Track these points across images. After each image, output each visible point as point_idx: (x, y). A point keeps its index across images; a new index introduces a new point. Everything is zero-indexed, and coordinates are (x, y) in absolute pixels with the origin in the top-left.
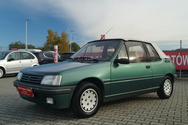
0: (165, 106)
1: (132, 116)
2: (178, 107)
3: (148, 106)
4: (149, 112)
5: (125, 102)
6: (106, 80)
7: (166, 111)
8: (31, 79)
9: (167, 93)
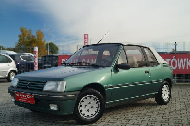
0: (164, 112)
1: (134, 121)
2: (177, 112)
3: (147, 112)
4: (150, 117)
5: (124, 108)
6: (107, 86)
7: (166, 116)
8: (31, 85)
9: (165, 99)
